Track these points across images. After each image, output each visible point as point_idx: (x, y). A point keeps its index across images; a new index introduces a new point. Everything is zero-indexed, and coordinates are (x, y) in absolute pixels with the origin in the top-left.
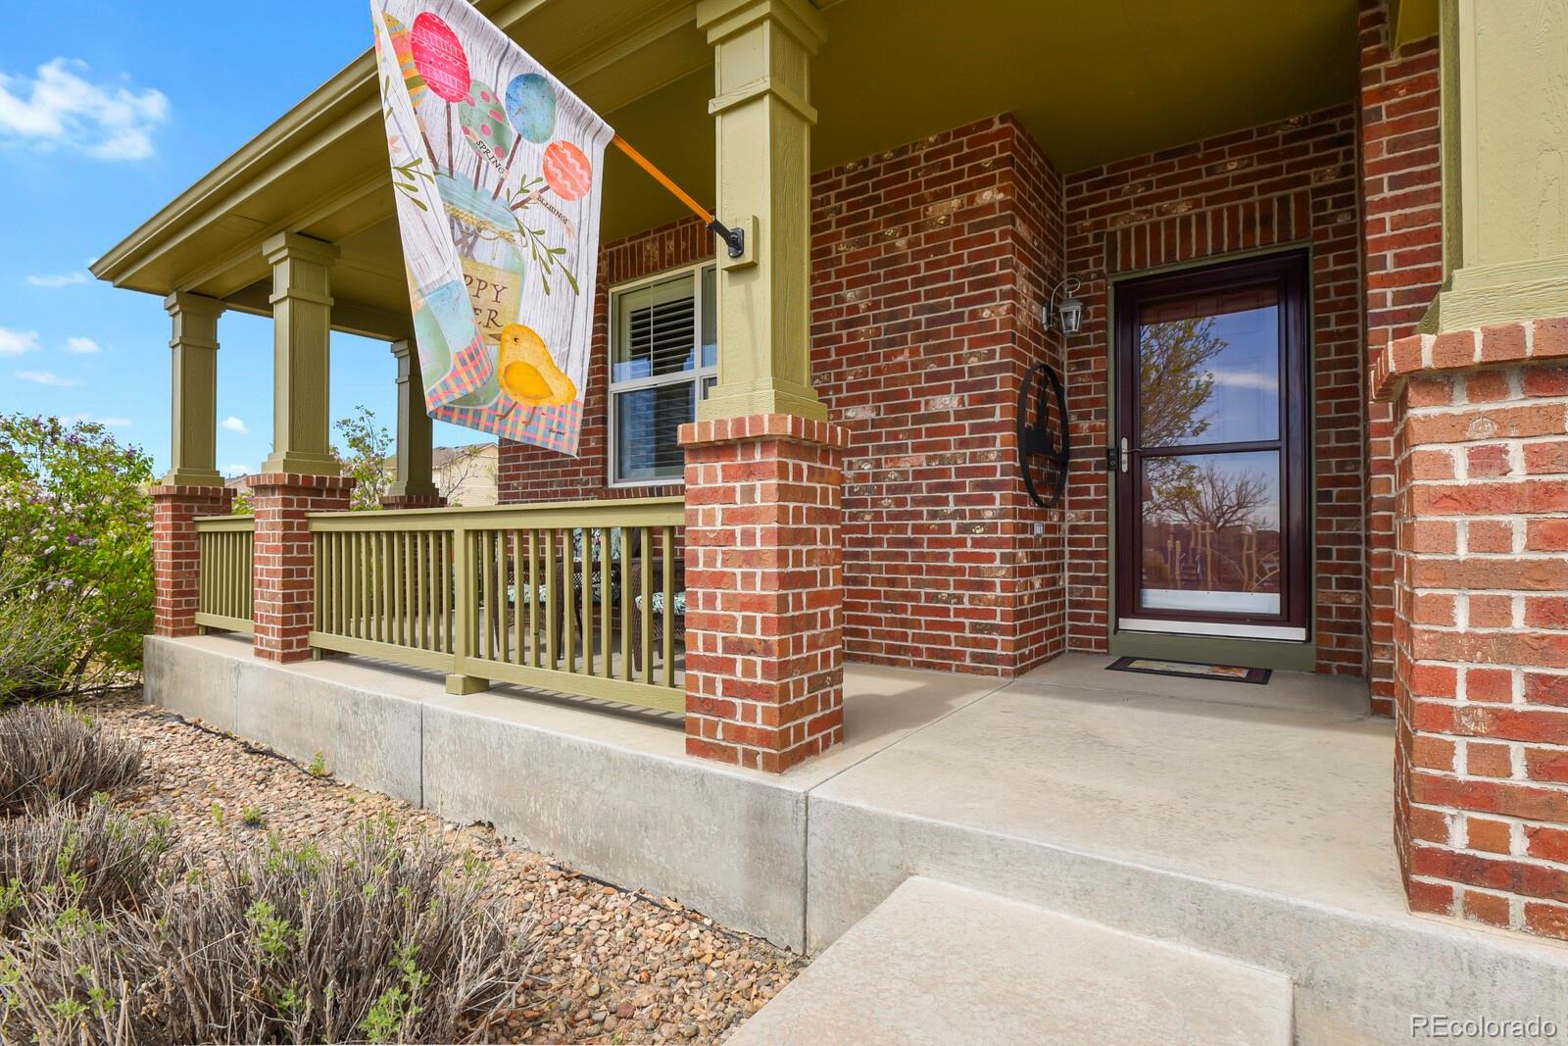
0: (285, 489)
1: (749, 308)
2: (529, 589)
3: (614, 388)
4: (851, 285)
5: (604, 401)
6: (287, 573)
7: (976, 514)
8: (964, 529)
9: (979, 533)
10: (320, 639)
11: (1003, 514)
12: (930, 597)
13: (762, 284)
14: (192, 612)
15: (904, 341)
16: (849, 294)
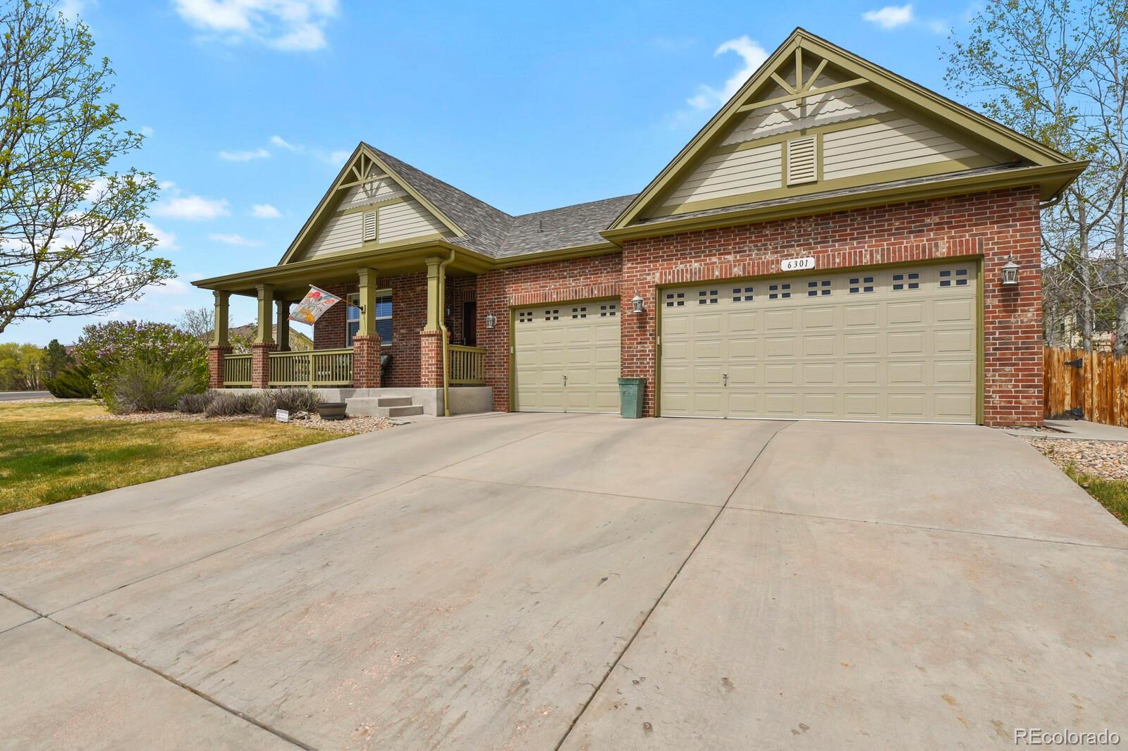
0: (262, 346)
1: (364, 318)
2: (323, 372)
3: (348, 321)
4: (402, 302)
5: (345, 324)
6: (263, 367)
10: (270, 383)
12: (416, 371)
13: (366, 316)
14: (223, 382)
15: (411, 316)
16: (402, 304)
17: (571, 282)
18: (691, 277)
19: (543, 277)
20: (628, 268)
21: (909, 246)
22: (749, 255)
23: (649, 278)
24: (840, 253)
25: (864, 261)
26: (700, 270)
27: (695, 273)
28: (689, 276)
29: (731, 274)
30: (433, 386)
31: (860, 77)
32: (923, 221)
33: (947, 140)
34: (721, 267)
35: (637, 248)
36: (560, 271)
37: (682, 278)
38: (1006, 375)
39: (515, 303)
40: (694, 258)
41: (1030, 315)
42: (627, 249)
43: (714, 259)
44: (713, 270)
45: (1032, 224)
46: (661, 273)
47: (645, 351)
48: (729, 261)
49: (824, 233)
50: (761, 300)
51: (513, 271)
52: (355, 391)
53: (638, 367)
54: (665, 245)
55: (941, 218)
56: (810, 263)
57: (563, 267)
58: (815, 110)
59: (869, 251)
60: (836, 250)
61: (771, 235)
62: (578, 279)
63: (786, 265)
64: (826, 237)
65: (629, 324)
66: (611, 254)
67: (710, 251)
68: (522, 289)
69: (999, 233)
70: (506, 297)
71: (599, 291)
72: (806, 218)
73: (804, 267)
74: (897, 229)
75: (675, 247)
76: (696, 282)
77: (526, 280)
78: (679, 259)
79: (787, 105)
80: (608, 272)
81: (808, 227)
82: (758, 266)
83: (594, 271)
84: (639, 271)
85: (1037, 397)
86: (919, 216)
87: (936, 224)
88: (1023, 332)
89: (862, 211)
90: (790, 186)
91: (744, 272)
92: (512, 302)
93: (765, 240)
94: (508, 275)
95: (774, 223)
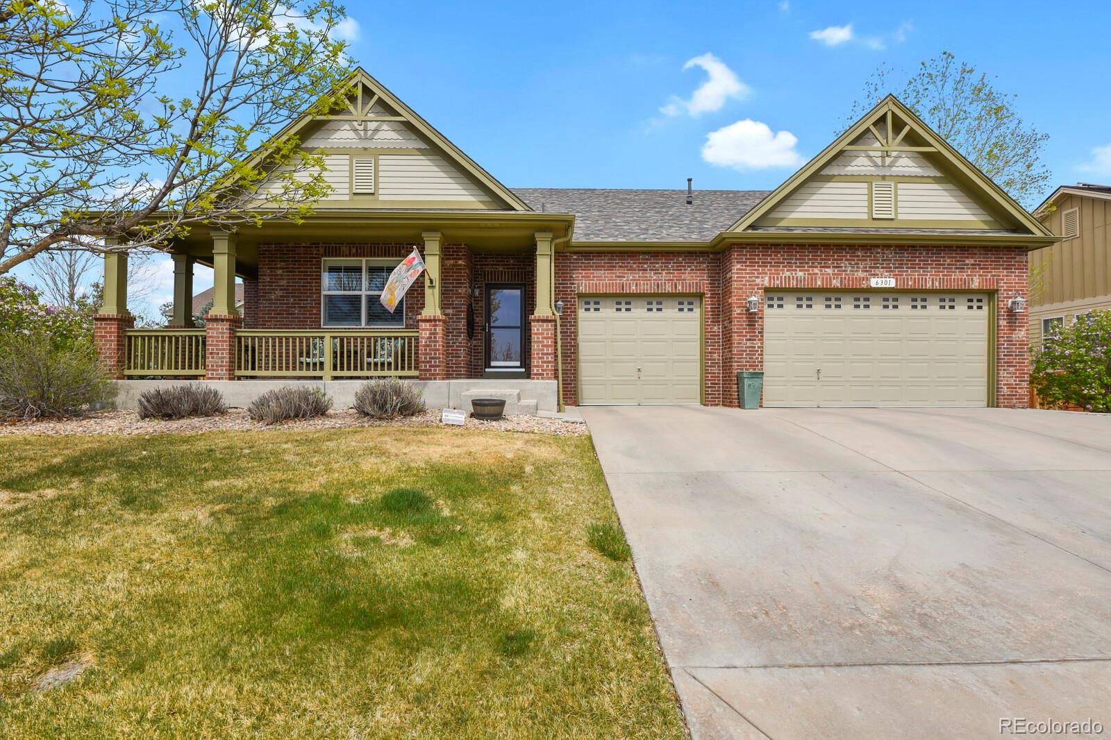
1: (433, 294)
3: (324, 293)
5: (320, 297)
6: (229, 350)
7: (457, 339)
8: (455, 343)
9: (458, 344)
11: (464, 339)
13: (437, 291)
14: (124, 370)
17: (652, 275)
18: (797, 284)
19: (620, 266)
20: (738, 269)
21: (957, 278)
22: (844, 271)
23: (758, 281)
24: (912, 278)
25: (928, 286)
26: (804, 278)
27: (801, 281)
28: (795, 283)
29: (831, 285)
30: (549, 378)
31: (932, 146)
32: (964, 261)
33: (976, 206)
34: (823, 278)
35: (746, 252)
36: (640, 263)
37: (789, 285)
38: (1010, 373)
39: (586, 290)
40: (798, 267)
41: (1023, 333)
42: (737, 251)
43: (816, 271)
44: (816, 279)
45: (1024, 273)
46: (770, 278)
47: (755, 347)
48: (829, 274)
49: (901, 260)
50: (848, 308)
51: (582, 256)
52: (426, 384)
53: (748, 362)
54: (774, 252)
55: (975, 261)
56: (892, 283)
57: (643, 259)
58: (892, 162)
59: (931, 278)
60: (909, 275)
61: (863, 256)
62: (660, 273)
63: (875, 282)
64: (902, 264)
65: (738, 321)
66: (696, 253)
67: (813, 263)
68: (594, 277)
69: (1007, 276)
70: (574, 284)
71: (683, 287)
72: (888, 247)
73: (887, 286)
74: (948, 265)
75: (782, 256)
76: (801, 288)
77: (599, 268)
78: (786, 267)
79: (872, 153)
80: (692, 270)
81: (890, 254)
82: (853, 281)
83: (677, 266)
84: (748, 273)
85: (1026, 388)
86: (962, 257)
87: (972, 265)
88: (1019, 345)
89: (925, 247)
90: (874, 219)
91: (841, 285)
92: (582, 289)
93: (858, 260)
94: (576, 259)
95: (864, 247)
